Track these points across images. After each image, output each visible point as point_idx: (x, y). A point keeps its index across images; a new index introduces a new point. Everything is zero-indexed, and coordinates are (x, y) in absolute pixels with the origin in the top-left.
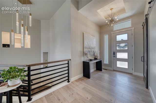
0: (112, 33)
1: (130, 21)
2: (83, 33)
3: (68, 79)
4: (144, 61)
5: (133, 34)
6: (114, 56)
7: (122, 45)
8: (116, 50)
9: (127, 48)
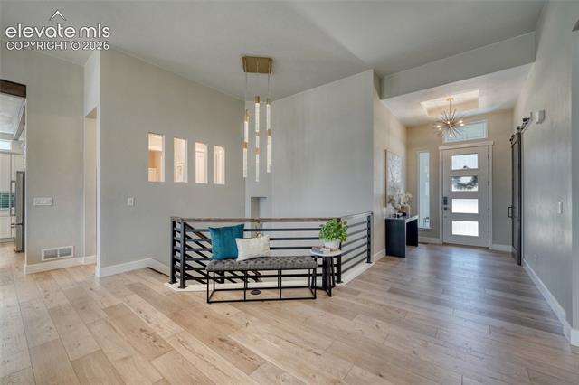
0: (440, 148)
1: (485, 124)
2: (386, 151)
3: (369, 257)
4: (513, 217)
5: (491, 156)
6: (446, 209)
7: (466, 180)
8: (451, 192)
9: (475, 189)
